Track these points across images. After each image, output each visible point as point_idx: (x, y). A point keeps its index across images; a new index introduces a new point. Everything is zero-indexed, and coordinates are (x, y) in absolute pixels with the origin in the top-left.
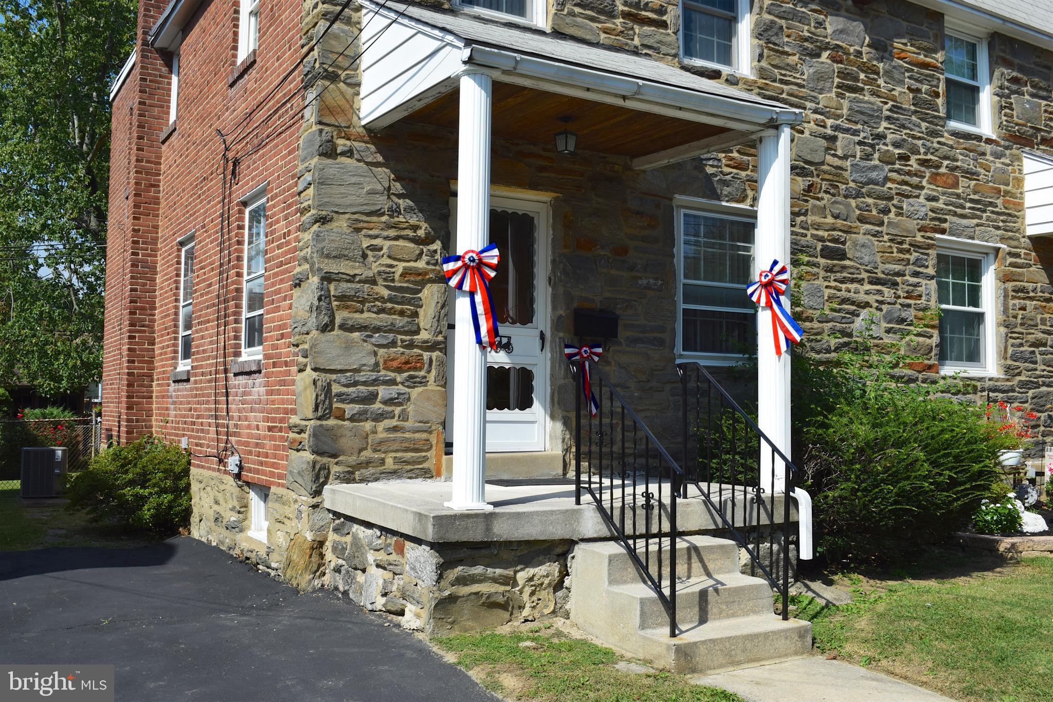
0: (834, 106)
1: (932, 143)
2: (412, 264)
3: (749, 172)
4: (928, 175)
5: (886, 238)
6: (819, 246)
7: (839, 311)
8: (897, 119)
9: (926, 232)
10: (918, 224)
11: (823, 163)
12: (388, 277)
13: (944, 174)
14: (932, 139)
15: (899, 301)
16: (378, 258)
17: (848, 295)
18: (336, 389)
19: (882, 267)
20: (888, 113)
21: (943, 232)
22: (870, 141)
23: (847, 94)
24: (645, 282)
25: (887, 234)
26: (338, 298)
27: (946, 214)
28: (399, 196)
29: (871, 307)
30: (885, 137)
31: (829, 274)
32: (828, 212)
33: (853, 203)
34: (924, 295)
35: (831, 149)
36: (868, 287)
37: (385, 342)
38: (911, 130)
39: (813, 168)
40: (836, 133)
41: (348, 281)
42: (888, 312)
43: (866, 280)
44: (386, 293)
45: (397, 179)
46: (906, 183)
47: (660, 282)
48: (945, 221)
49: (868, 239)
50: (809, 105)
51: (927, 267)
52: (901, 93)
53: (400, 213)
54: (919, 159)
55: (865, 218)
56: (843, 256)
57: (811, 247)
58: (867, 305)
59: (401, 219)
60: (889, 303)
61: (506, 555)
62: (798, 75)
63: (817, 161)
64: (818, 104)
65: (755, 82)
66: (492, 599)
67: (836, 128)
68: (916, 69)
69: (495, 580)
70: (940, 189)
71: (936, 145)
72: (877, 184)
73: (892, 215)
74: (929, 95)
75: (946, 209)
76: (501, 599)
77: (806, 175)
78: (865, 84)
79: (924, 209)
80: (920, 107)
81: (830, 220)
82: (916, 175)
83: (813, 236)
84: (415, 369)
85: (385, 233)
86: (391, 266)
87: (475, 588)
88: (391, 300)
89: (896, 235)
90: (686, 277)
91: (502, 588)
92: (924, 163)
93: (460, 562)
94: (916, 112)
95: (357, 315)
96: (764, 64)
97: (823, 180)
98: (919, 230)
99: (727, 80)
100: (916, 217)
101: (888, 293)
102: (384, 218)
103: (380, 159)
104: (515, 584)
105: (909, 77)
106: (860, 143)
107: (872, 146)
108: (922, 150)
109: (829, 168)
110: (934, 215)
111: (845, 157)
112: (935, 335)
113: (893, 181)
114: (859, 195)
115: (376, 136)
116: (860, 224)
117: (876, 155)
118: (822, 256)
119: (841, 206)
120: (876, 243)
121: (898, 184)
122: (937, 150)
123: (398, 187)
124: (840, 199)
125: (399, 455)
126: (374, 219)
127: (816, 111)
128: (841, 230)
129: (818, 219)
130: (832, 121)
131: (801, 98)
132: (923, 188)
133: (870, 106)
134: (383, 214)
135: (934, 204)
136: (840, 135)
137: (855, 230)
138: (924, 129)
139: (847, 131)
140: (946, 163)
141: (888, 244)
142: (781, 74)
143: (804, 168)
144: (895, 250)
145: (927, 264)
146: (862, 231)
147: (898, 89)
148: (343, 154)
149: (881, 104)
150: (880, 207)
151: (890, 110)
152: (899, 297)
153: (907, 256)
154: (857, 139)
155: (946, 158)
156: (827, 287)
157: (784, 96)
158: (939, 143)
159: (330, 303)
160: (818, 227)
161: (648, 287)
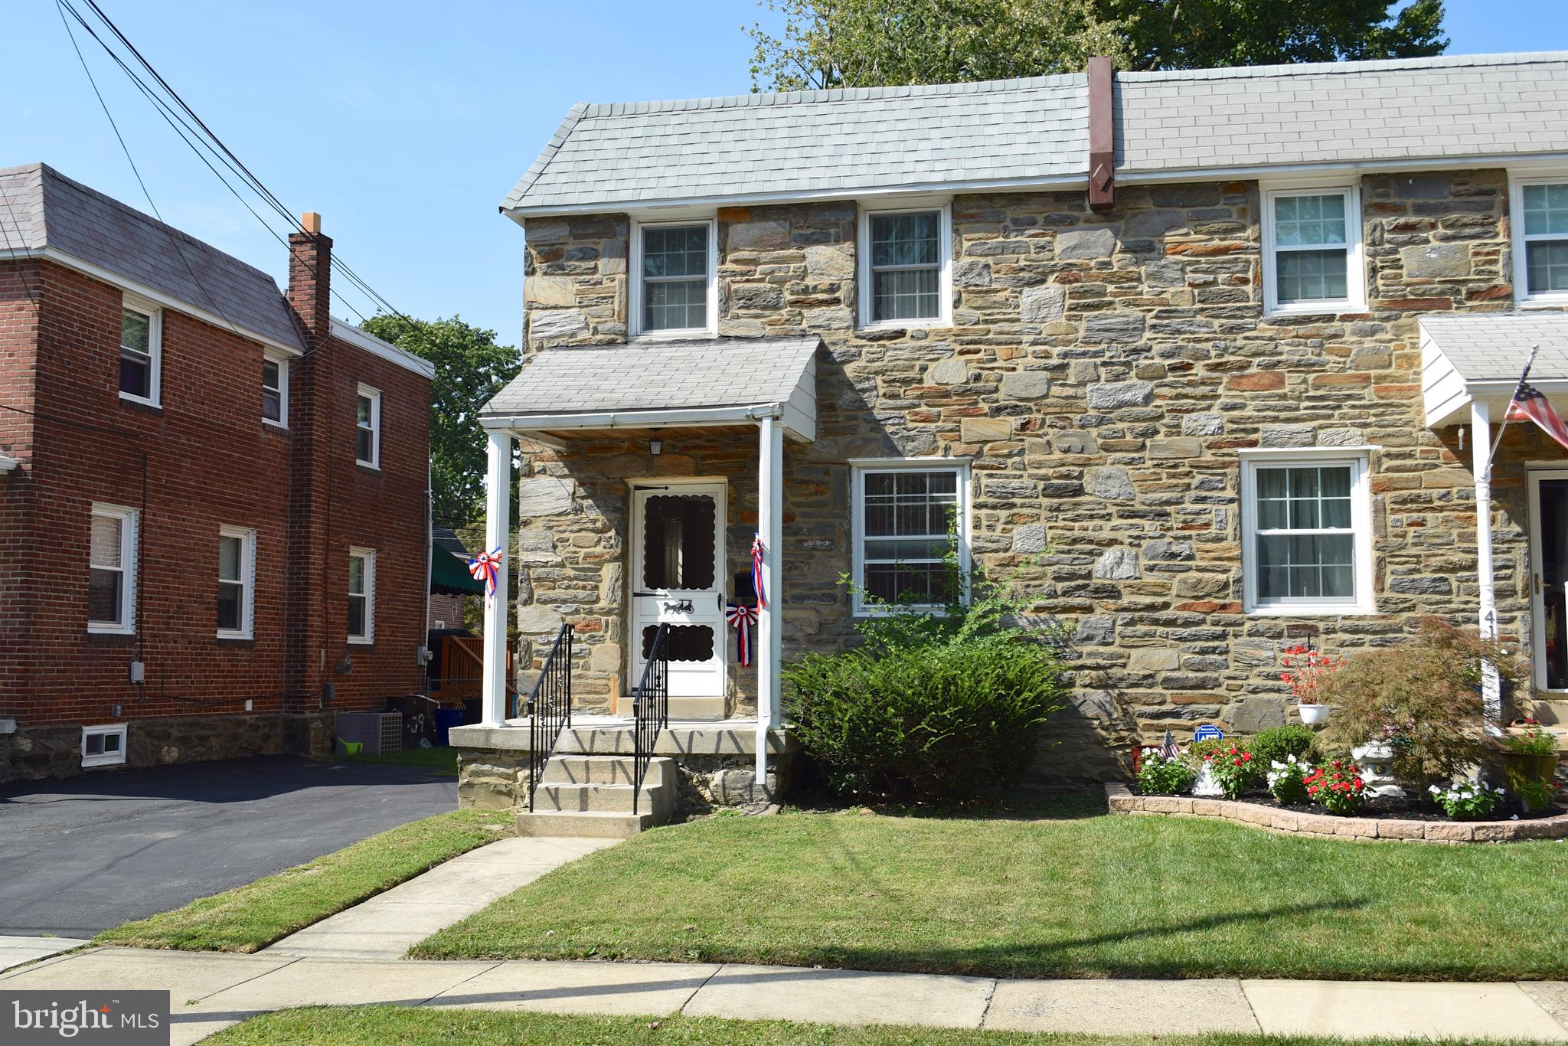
0: (1063, 331)
1: (1235, 340)
2: (592, 550)
3: (940, 424)
4: (1225, 380)
5: (1149, 463)
6: (1041, 485)
7: (1069, 552)
8: (1167, 326)
9: (1221, 448)
10: (1205, 441)
11: (1046, 396)
12: (574, 561)
13: (1253, 375)
14: (1231, 337)
15: (1170, 533)
16: (565, 547)
17: (1083, 534)
18: (535, 647)
19: (1140, 497)
20: (1155, 321)
21: (1253, 444)
22: (1122, 359)
23: (1085, 314)
24: (811, 544)
25: (1152, 459)
26: (536, 580)
27: (1258, 422)
28: (583, 498)
29: (1122, 543)
30: (1150, 349)
31: (1055, 514)
32: (1054, 446)
33: (1094, 432)
34: (1214, 523)
35: (1058, 379)
36: (1116, 522)
37: (570, 610)
38: (1193, 333)
39: (1031, 404)
40: (1066, 361)
41: (543, 567)
42: (1148, 549)
43: (1115, 515)
44: (571, 573)
45: (581, 484)
46: (1186, 396)
47: (827, 543)
48: (1256, 430)
49: (1118, 470)
50: (1025, 338)
51: (1223, 489)
52: (1174, 295)
53: (582, 511)
54: (1208, 365)
55: (1112, 446)
56: (1079, 491)
57: (1027, 488)
58: (1112, 542)
59: (584, 515)
60: (1150, 538)
61: (505, 758)
62: (1010, 310)
63: (1035, 396)
64: (1040, 333)
65: (950, 330)
66: (499, 788)
67: (1065, 355)
68: (1203, 259)
69: (500, 776)
70: (1245, 394)
71: (1240, 343)
72: (1135, 404)
73: (1159, 437)
74: (1229, 285)
75: (1256, 417)
76: (504, 789)
77: (1022, 413)
78: (1116, 297)
79: (1217, 421)
80: (1211, 303)
81: (1057, 455)
82: (1203, 384)
83: (1030, 476)
84: (595, 630)
85: (570, 528)
86: (575, 552)
87: (485, 779)
88: (576, 578)
89: (1166, 459)
90: (867, 534)
91: (506, 782)
92: (1215, 367)
93: (475, 761)
94: (1202, 310)
95: (550, 592)
96: (962, 309)
97: (1046, 414)
98: (1208, 447)
99: (912, 337)
100: (1204, 432)
101: (1149, 526)
102: (571, 517)
103: (566, 471)
104: (515, 779)
105: (1192, 272)
106: (1104, 364)
107: (1128, 364)
108: (1213, 353)
109: (1056, 400)
110: (1235, 426)
111: (1082, 384)
112: (1234, 570)
113: (1164, 397)
114: (1100, 422)
115: (563, 455)
116: (1105, 454)
117: (1133, 373)
118: (1044, 496)
119: (1073, 439)
120: (1130, 472)
121: (1171, 398)
122: (1240, 348)
123: (581, 491)
124: (1070, 430)
125: (583, 696)
126: (563, 518)
127: (1034, 343)
128: (1073, 465)
129: (1038, 457)
130: (1059, 348)
131: (1015, 333)
132: (1219, 396)
133: (1121, 319)
134: (569, 514)
135: (1236, 413)
136: (1073, 362)
137: (1096, 462)
138: (1216, 328)
139: (1084, 354)
140: (1256, 360)
141: (1152, 470)
142: (985, 315)
143: (1017, 406)
144: (1164, 476)
145: (1221, 486)
146: (1109, 461)
147: (1172, 290)
148: (538, 472)
149: (1142, 314)
150: (1136, 431)
151: (1156, 317)
152: (1170, 529)
153: (1187, 480)
154: (1099, 361)
155: (1255, 355)
156: (1051, 528)
157: (990, 336)
158: (1246, 338)
159: (530, 583)
160: (1040, 465)
161: (814, 549)
